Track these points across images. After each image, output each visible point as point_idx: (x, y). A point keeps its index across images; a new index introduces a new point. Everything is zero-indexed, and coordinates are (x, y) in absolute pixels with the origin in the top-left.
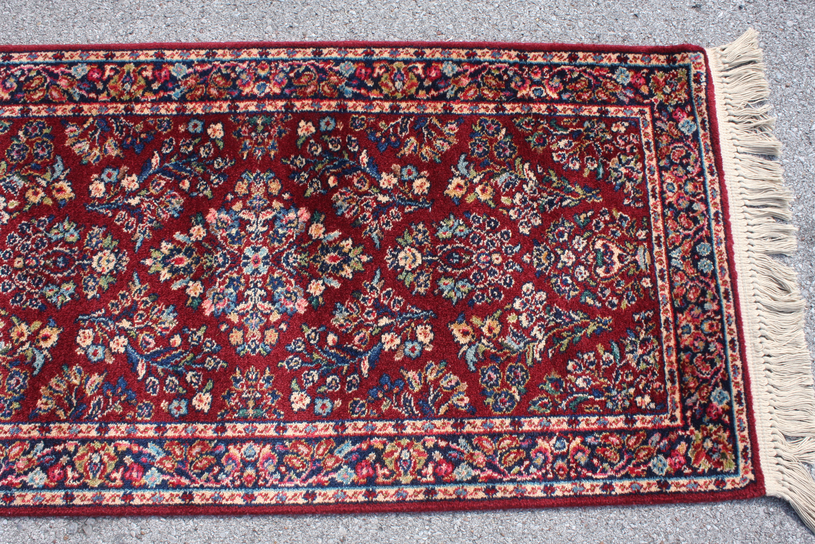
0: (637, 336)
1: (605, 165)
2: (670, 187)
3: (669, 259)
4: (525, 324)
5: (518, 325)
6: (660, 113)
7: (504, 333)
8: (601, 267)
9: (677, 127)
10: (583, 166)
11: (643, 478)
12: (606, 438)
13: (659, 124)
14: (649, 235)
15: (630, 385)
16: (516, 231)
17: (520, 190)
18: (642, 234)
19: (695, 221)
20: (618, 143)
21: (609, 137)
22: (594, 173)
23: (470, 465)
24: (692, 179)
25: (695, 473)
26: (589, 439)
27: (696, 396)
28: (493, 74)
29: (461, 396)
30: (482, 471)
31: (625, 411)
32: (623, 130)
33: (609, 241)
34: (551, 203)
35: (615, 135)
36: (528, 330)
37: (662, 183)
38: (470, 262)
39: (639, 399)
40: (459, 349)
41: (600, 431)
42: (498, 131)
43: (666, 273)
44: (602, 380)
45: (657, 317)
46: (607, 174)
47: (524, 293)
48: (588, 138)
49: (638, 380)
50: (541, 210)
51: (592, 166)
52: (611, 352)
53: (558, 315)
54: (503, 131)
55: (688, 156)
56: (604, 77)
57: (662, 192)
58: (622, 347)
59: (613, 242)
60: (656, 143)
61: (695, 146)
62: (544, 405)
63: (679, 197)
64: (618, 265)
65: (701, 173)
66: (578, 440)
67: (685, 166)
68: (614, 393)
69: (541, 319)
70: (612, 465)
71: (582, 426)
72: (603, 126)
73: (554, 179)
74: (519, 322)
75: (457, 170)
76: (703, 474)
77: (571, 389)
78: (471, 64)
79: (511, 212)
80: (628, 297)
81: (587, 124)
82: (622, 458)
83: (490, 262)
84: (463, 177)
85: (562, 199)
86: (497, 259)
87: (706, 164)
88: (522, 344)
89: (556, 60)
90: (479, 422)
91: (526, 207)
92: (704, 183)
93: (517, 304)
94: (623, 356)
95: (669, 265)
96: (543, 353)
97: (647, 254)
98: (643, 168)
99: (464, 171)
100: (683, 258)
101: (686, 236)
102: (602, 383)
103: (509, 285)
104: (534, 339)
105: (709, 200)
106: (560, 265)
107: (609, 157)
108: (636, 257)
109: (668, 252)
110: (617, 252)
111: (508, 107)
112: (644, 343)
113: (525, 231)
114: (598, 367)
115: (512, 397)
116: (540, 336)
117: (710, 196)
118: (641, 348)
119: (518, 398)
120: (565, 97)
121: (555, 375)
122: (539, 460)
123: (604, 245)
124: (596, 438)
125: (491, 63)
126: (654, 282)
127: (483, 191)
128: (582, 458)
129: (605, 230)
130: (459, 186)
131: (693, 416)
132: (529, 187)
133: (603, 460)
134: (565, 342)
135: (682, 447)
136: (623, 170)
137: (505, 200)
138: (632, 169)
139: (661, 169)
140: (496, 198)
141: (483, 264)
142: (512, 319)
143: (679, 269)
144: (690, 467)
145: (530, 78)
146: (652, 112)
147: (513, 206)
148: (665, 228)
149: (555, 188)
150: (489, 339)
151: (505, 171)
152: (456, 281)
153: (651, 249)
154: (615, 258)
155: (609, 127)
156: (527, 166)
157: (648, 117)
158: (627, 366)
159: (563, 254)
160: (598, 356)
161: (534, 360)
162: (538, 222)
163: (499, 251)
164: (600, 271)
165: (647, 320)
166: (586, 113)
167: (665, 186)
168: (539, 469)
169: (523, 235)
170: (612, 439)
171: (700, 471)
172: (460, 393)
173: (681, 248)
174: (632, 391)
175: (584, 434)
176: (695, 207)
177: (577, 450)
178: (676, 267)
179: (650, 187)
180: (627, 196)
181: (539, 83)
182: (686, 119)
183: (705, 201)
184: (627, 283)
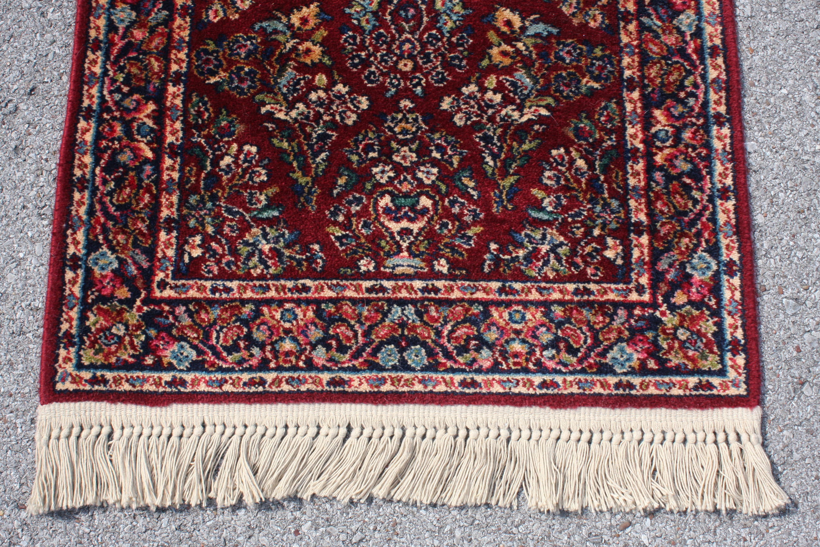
0: (288, 246)
1: (549, 223)
2: (517, 317)
3: (402, 303)
4: (313, 96)
5: (312, 87)
6: (641, 318)
7: (302, 68)
8: (392, 201)
9: (620, 340)
10: (547, 189)
11: (87, 235)
12: (148, 190)
13: (621, 312)
14: (439, 276)
15: (219, 229)
16: (446, 91)
17: (507, 101)
18: (442, 266)
19: (463, 350)
20: (587, 244)
21: (596, 232)
22: (538, 205)
23: (132, 23)
24: (531, 352)
25: (86, 308)
26: (148, 168)
27: (186, 321)
28: (685, 77)
29: (221, 14)
30: (123, 37)
31: (183, 219)
32: (609, 254)
33: (431, 219)
34: (487, 139)
35: (601, 240)
36: (304, 99)
37: (525, 304)
38: (401, 31)
39: (198, 239)
40: (283, 14)
41: (158, 181)
42: (597, 79)
43: (381, 295)
44: (227, 190)
45: (313, 275)
46: (537, 223)
47: (355, 99)
48: (593, 201)
49: (224, 241)
50: (477, 126)
51: (548, 203)
52: (267, 207)
53: (322, 137)
54: (596, 85)
55: (572, 351)
56: (699, 235)
57: (508, 304)
58: (271, 222)
59: (428, 222)
60: (590, 304)
61: (590, 366)
62: (199, 114)
63: (502, 330)
64: (395, 227)
65: (541, 368)
66: (149, 154)
67: (554, 344)
68: (209, 205)
69: (318, 116)
70: (110, 194)
71: (168, 162)
72: (614, 225)
73: (526, 147)
74: (316, 89)
75: (535, 21)
76: (83, 318)
77: (219, 149)
78: (699, 50)
79: (473, 88)
80: (346, 236)
81: (615, 204)
82: (118, 208)
83: (401, 57)
84: (523, 29)
85: (495, 157)
86: (405, 65)
87: (559, 379)
88: (285, 90)
89: (718, 168)
90: (186, 34)
91: (480, 108)
92: (526, 371)
93: (341, 88)
94: (259, 221)
95: (391, 302)
96: (270, 116)
97: (411, 271)
98: (546, 279)
99: (531, 31)
100: (403, 325)
101: (439, 333)
102: (223, 189)
103: (368, 78)
104: (291, 106)
105: (497, 377)
106: (394, 145)
107: (563, 229)
108: (406, 254)
109: (413, 302)
110: (415, 227)
111: (636, 95)
112: (276, 253)
113: (446, 104)
114: (246, 186)
115: (213, 73)
116: (294, 114)
117: (504, 377)
118: (271, 249)
119: (213, 80)
120: (658, 175)
121: (239, 128)
122: (129, 103)
123: (425, 211)
124: (149, 177)
125: (704, 77)
126: (367, 276)
127: (504, 54)
128: (125, 157)
129: (447, 213)
130: (508, 23)
131: (160, 314)
132: (510, 113)
133: (119, 182)
134: (285, 145)
135: (123, 293)
136: (545, 248)
137: (491, 81)
138: (546, 263)
139: (546, 305)
140: (493, 69)
141: (399, 47)
142: (321, 79)
143: (385, 315)
144: (94, 302)
145: (685, 126)
146: (643, 305)
147: (483, 90)
148: (449, 303)
149: (511, 147)
150: (294, 49)
151: (536, 82)
152: (374, 13)
153: (418, 276)
154: (405, 224)
155: (614, 234)
156: (544, 112)
157: (634, 297)
158: (245, 228)
159: (411, 150)
160: (262, 186)
161: (264, 104)
162: (459, 120)
163: (416, 68)
164: (385, 201)
165: (311, 260)
166: (632, 203)
167: (520, 308)
168: (116, 103)
169: (441, 100)
170: (147, 197)
171: (89, 314)
172: (224, 11)
173: (418, 323)
174: (210, 230)
175: (157, 163)
176: (485, 353)
177: (136, 152)
178: (389, 311)
179: (517, 286)
180: (503, 249)
181: (678, 139)
182: (635, 356)
183: (495, 368)
184: (366, 237)
